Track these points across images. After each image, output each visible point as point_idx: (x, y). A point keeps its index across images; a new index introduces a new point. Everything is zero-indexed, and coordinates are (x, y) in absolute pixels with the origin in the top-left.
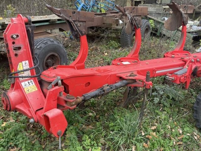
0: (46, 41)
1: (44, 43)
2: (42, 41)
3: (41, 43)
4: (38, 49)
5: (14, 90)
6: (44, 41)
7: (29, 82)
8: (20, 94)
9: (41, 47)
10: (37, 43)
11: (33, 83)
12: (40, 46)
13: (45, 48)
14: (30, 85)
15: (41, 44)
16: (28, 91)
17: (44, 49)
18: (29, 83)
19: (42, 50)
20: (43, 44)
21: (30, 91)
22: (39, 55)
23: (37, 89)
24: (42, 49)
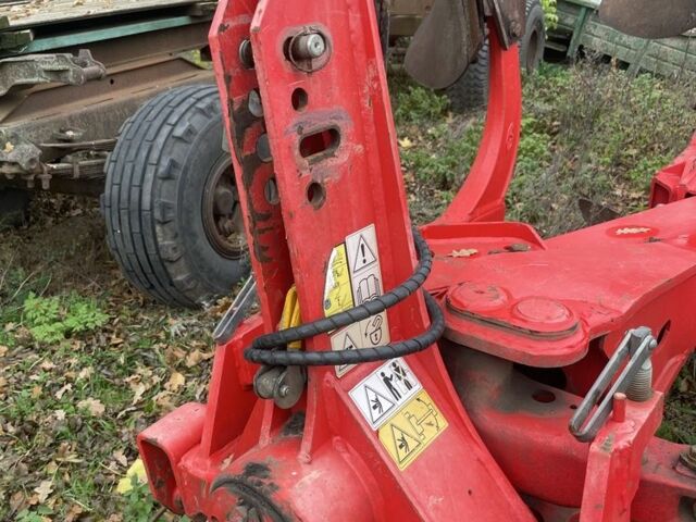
0: (208, 101)
1: (202, 111)
2: (192, 100)
3: (187, 110)
4: (179, 139)
5: (312, 452)
6: (199, 100)
7: (388, 375)
8: (352, 476)
9: (190, 131)
10: (167, 110)
11: (411, 377)
12: (188, 124)
13: (207, 131)
14: (397, 396)
15: (189, 114)
16: (404, 444)
17: (203, 137)
18: (387, 381)
19: (197, 146)
20: (199, 117)
21: (412, 444)
22: (186, 169)
23: (443, 424)
24: (196, 139)
